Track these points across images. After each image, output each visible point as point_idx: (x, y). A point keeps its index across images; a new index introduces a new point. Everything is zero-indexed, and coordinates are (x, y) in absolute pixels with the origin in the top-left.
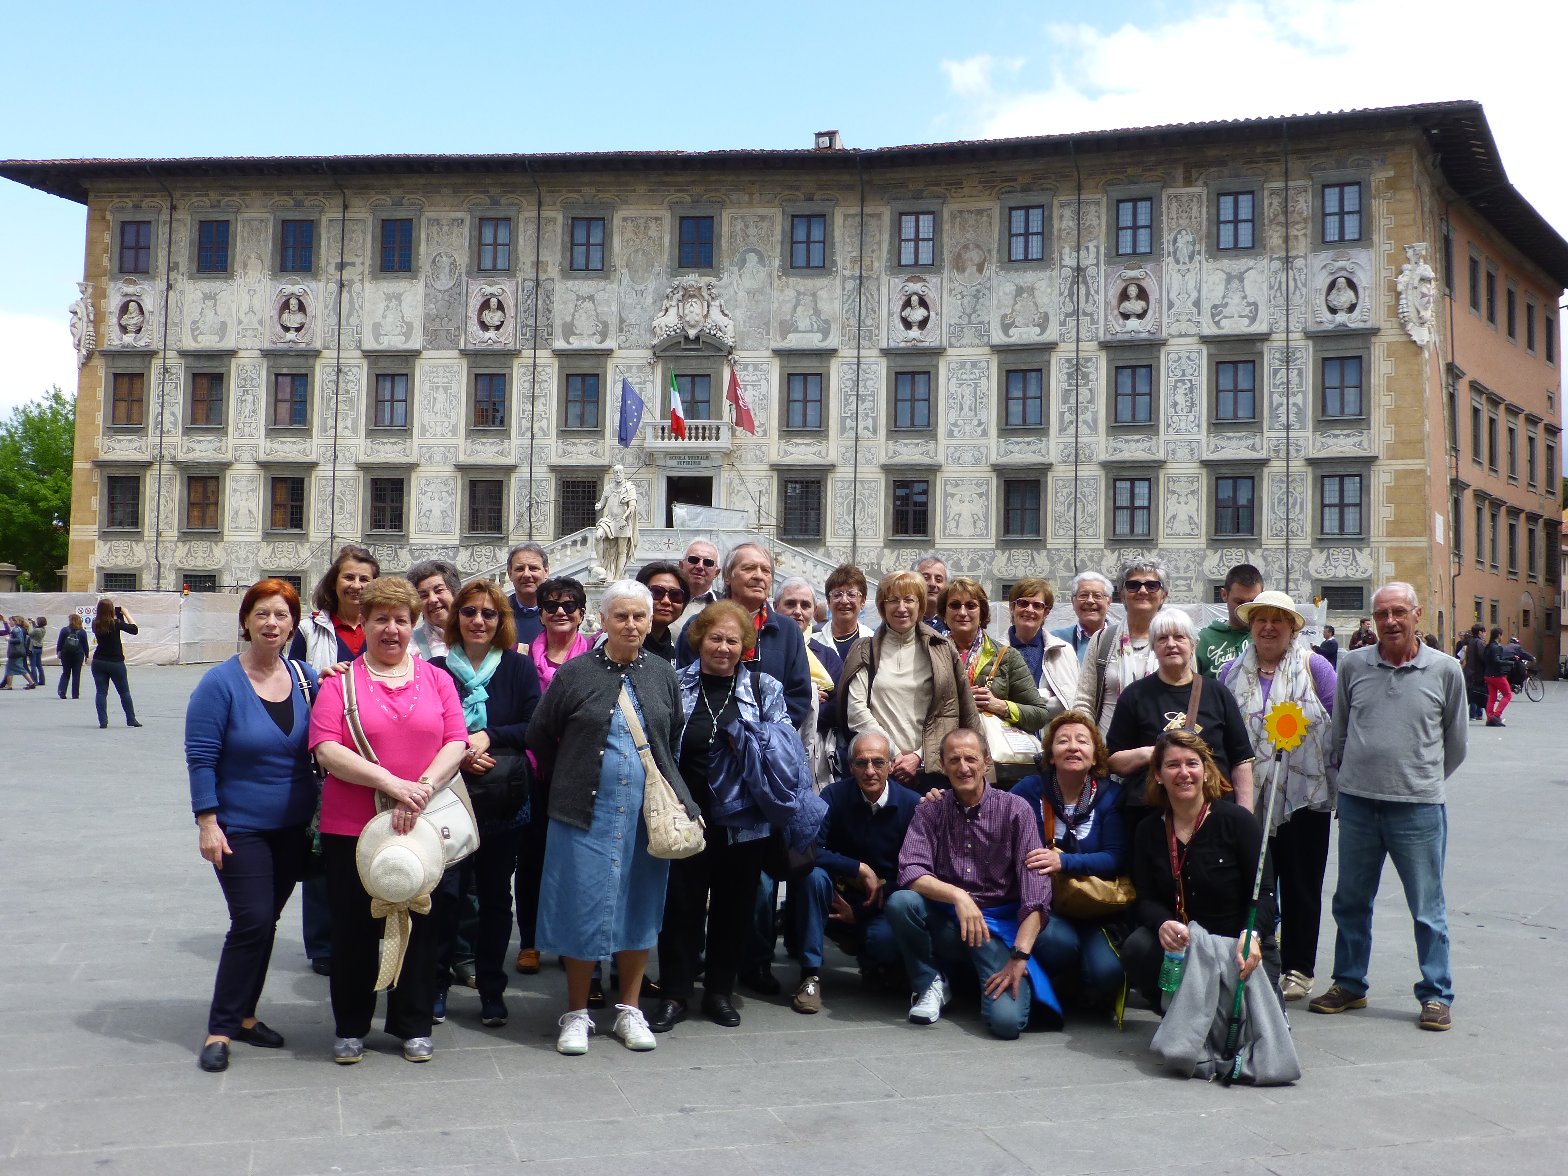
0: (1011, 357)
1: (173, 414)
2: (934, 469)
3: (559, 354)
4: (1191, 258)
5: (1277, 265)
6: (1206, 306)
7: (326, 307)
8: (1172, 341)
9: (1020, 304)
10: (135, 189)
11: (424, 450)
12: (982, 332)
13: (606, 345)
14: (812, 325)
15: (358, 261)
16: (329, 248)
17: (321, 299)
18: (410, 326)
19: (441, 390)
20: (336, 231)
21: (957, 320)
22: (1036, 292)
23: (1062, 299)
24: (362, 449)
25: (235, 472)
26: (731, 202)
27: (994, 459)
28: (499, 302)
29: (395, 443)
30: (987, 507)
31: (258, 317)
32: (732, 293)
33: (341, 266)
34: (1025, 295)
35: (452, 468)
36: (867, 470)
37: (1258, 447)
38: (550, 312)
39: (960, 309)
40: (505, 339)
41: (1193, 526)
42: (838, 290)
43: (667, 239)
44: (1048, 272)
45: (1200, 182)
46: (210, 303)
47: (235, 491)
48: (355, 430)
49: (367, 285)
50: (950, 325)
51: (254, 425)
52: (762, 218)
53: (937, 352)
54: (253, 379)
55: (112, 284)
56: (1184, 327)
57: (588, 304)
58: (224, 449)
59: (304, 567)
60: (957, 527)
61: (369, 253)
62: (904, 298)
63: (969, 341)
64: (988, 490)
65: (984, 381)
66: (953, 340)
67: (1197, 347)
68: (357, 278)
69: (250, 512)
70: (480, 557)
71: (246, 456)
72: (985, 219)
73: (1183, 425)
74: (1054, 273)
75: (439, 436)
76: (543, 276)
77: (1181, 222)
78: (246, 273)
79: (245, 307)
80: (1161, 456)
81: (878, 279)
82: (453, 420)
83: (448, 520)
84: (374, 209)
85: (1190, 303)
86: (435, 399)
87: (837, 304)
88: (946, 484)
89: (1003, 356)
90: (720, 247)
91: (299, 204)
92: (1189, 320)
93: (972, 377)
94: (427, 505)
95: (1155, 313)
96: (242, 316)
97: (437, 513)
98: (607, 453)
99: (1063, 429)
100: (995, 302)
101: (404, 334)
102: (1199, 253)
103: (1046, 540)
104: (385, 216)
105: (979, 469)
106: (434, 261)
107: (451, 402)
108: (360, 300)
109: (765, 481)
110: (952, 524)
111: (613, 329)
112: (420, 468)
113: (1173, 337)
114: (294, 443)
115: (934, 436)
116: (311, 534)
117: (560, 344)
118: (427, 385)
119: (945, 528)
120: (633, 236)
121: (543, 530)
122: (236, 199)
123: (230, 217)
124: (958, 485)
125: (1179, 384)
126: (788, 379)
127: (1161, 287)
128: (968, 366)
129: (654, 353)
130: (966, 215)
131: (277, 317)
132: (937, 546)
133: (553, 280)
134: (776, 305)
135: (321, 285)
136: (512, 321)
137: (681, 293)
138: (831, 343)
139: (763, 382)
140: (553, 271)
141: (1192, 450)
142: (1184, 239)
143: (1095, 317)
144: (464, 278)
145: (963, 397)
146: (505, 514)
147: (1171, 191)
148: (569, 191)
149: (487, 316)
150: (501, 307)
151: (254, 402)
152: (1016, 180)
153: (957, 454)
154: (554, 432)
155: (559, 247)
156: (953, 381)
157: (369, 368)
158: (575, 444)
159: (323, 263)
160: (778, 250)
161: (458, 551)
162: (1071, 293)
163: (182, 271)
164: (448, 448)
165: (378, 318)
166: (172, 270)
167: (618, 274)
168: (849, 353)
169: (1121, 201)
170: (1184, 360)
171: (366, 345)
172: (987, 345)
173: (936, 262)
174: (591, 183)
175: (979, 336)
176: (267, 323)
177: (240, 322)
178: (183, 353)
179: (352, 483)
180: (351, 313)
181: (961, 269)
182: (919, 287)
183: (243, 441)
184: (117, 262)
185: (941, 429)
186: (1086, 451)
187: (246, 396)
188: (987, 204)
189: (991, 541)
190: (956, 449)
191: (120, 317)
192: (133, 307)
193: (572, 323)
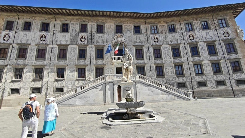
1: (14, 56)
2: (163, 64)
5: (214, 31)
9: (173, 38)
10: (11, 15)
11: (69, 63)
14: (139, 42)
15: (57, 30)
16: (52, 27)
17: (49, 36)
18: (67, 41)
19: (73, 52)
20: (53, 24)
21: (163, 41)
22: (175, 36)
24: (56, 62)
25: (27, 67)
26: (124, 23)
27: (173, 62)
29: (63, 61)
30: (173, 70)
31: (36, 38)
32: (126, 37)
33: (54, 30)
35: (75, 66)
36: (152, 65)
37: (218, 58)
38: (94, 39)
39: (163, 39)
40: (85, 43)
41: (210, 71)
42: (143, 37)
43: (114, 28)
44: (177, 33)
45: (198, 20)
48: (55, 59)
49: (59, 34)
51: (32, 58)
52: (130, 26)
53: (161, 45)
54: (33, 50)
55: (3, 32)
57: (101, 38)
58: (25, 63)
59: (41, 86)
60: (168, 74)
61: (60, 29)
62: (154, 38)
63: (165, 44)
64: (173, 67)
66: (163, 44)
68: (57, 33)
69: (30, 75)
70: (80, 83)
71: (30, 64)
72: (165, 26)
73: (204, 55)
75: (72, 60)
76: (92, 33)
77: (197, 26)
78: (34, 31)
79: (33, 36)
80: (202, 60)
81: (149, 35)
82: (75, 57)
83: (73, 76)
84: (61, 21)
85: (201, 37)
86: (71, 53)
87: (143, 39)
88: (165, 67)
89: (172, 46)
90: (123, 30)
91: (46, 20)
92: (202, 39)
93: (167, 49)
95: (196, 39)
96: (32, 38)
97: (71, 74)
98: (105, 63)
99: (184, 57)
100: (169, 38)
102: (201, 30)
103: (185, 75)
104: (63, 23)
105: (171, 64)
106: (72, 30)
107: (75, 54)
108: (57, 36)
111: (105, 42)
112: (68, 66)
114: (41, 61)
116: (44, 79)
118: (70, 51)
119: (166, 74)
120: (108, 28)
121: (93, 77)
122: (34, 18)
123: (32, 21)
124: (167, 67)
125: (202, 49)
126: (136, 50)
127: (196, 35)
129: (113, 46)
130: (162, 26)
131: (40, 38)
132: (165, 77)
133: (94, 34)
134: (133, 39)
135: (50, 33)
137: (117, 36)
138: (143, 44)
139: (132, 51)
140: (94, 32)
141: (207, 59)
142: (198, 28)
144: (78, 33)
145: (166, 53)
146: (85, 74)
147: (194, 21)
148: (97, 20)
149: (82, 39)
151: (33, 53)
152: (169, 21)
154: (95, 59)
155: (95, 29)
156: (164, 50)
157: (58, 48)
158: (99, 61)
159: (50, 30)
160: (133, 30)
161: (75, 82)
162: (181, 37)
163: (19, 30)
164: (74, 62)
165: (61, 39)
166: (17, 29)
167: (106, 33)
168: (146, 46)
169: (186, 23)
170: (202, 45)
171: (58, 44)
172: (168, 44)
173: (158, 33)
174: (101, 19)
175: (167, 43)
176: (38, 39)
177: (31, 39)
178: (17, 44)
179: (53, 69)
180: (55, 38)
181: (162, 34)
182: (156, 36)
183: (30, 61)
184: (5, 28)
185: (163, 58)
186: (189, 60)
187: (31, 53)
188: (165, 24)
189: (175, 76)
190: (166, 61)
191: (4, 37)
192: (7, 36)
193: (98, 41)
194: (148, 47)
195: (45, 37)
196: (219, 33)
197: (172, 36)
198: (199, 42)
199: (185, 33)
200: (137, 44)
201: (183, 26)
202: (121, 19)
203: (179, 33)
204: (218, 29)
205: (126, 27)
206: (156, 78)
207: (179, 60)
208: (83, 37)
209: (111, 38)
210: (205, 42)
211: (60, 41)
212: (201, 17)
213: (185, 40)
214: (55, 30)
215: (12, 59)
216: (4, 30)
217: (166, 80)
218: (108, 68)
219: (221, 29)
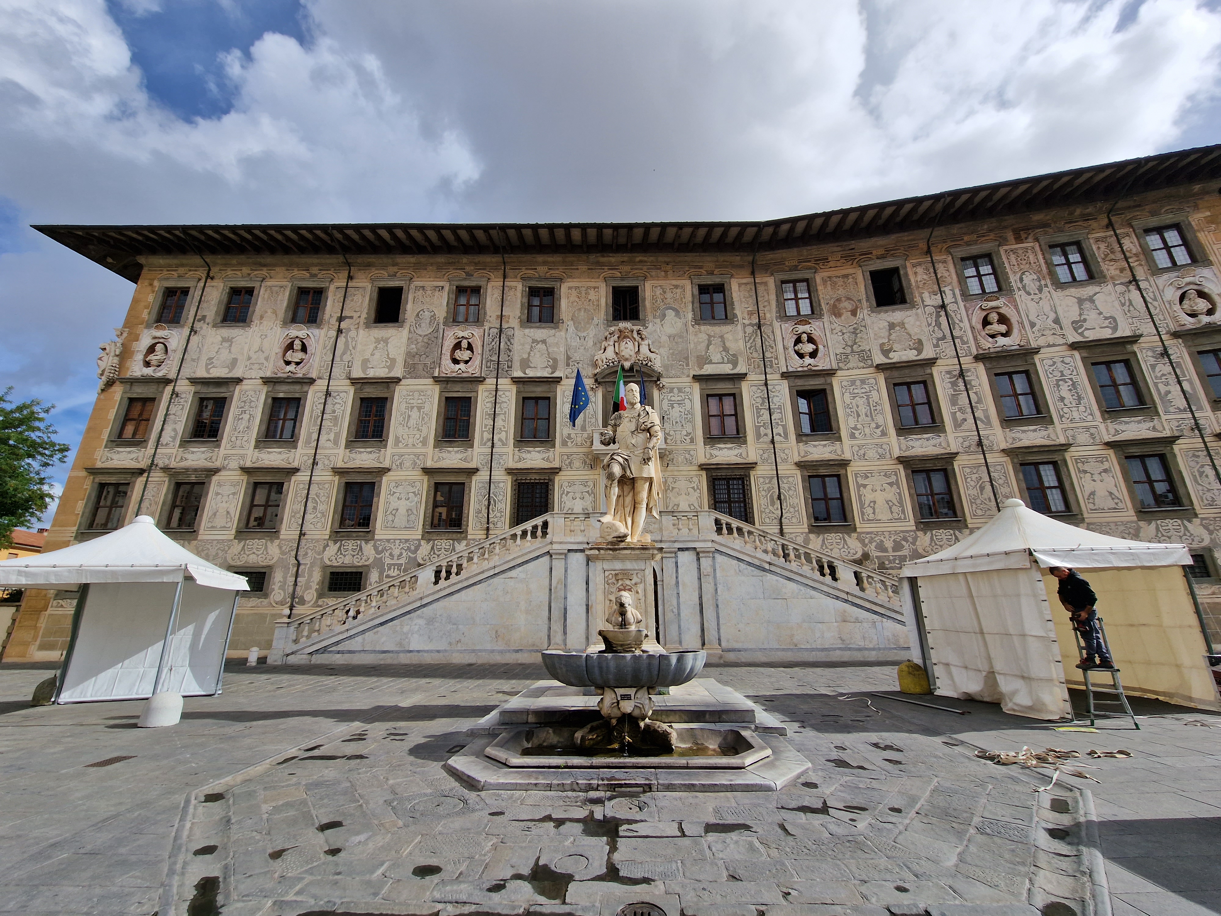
0: (896, 374)
1: (175, 430)
2: (844, 464)
3: (516, 381)
4: (1040, 290)
5: (1121, 288)
6: (1066, 322)
7: (325, 348)
8: (1042, 351)
9: (894, 335)
10: (182, 265)
11: (396, 457)
12: (865, 357)
13: (557, 374)
14: (723, 358)
15: (356, 315)
16: (333, 306)
17: (321, 342)
18: (393, 361)
19: (415, 409)
20: (340, 294)
21: (842, 351)
22: (906, 326)
23: (931, 328)
24: (341, 458)
25: (221, 478)
26: (651, 276)
27: (897, 453)
28: (469, 343)
29: (370, 452)
30: (899, 494)
31: (266, 355)
32: (656, 337)
33: (341, 319)
34: (898, 328)
35: (420, 472)
36: (785, 467)
37: (1159, 427)
38: (510, 351)
39: (842, 342)
40: (473, 369)
41: (1116, 501)
42: (741, 334)
43: (603, 301)
44: (914, 311)
45: (1030, 239)
46: (226, 345)
47: (218, 494)
48: (336, 442)
49: (361, 332)
50: (837, 355)
51: (245, 439)
52: (676, 287)
53: (830, 373)
54: (252, 402)
55: (146, 331)
56: (1051, 340)
57: (541, 346)
58: (214, 459)
59: (271, 563)
60: (874, 513)
61: (366, 311)
62: (795, 337)
63: (855, 365)
64: (897, 480)
65: (874, 394)
66: (840, 365)
67: (1069, 353)
68: (353, 327)
69: (228, 512)
70: (440, 549)
71: (234, 464)
72: (851, 280)
73: (1076, 415)
74: (919, 311)
75: (410, 446)
76: (505, 326)
77: (1022, 267)
78: (261, 323)
79: (256, 347)
80: (1062, 440)
81: (771, 325)
82: (424, 433)
83: (412, 517)
84: (372, 280)
85: (1050, 321)
86: (409, 416)
87: (741, 344)
88: (856, 477)
89: (888, 373)
90: (644, 306)
91: (313, 276)
92: (1054, 334)
93: (863, 391)
94: (394, 505)
95: (1020, 330)
96: (252, 354)
97: (402, 511)
98: (557, 459)
99: (958, 425)
100: (872, 335)
101: (387, 367)
102: (1046, 286)
103: (965, 520)
104: (383, 284)
105: (884, 463)
106: (418, 315)
107: (423, 418)
108: (354, 343)
109: (695, 479)
110: (869, 511)
111: (561, 364)
112: (390, 473)
113: (1043, 347)
114: (280, 453)
115: (839, 439)
116: (283, 532)
117: (518, 374)
118: (404, 406)
119: (863, 514)
120: (577, 300)
121: (499, 525)
122: (264, 272)
123: (256, 285)
124: (867, 477)
125: (1061, 383)
126: (706, 397)
127: (1018, 312)
128: (858, 383)
129: (596, 381)
130: (834, 279)
131: (281, 354)
132: (858, 530)
133: (513, 328)
134: (692, 346)
135: (323, 332)
136: (479, 357)
137: (616, 336)
138: (741, 369)
139: (687, 401)
140: (514, 322)
141: (1092, 434)
142: (1029, 279)
143: (965, 339)
144: (442, 327)
145: (858, 406)
146: (465, 511)
147: (1005, 247)
148: (527, 269)
149: (458, 354)
150: (470, 347)
151: (249, 419)
152: (871, 253)
153: (862, 452)
154: (511, 442)
155: (519, 306)
156: (847, 395)
157: (355, 393)
158: (529, 452)
159: (326, 316)
160: (690, 307)
161: (420, 545)
162: (938, 324)
163: (207, 320)
164: (417, 455)
165: (367, 355)
166: (199, 321)
167: (565, 325)
168: (756, 378)
169: (963, 259)
170: (1059, 365)
171: (355, 375)
172: (871, 366)
173: (815, 312)
174: (545, 263)
175: (863, 360)
176: (272, 359)
177: (249, 358)
178: (194, 381)
179: (327, 486)
180: (344, 353)
181: (838, 315)
182: (807, 328)
183: (233, 452)
184: (154, 316)
185: (844, 433)
186: (985, 442)
187: (244, 416)
188: (851, 271)
189: (910, 524)
190: (860, 447)
191: (147, 355)
192: (159, 347)
193: (528, 359)
194: (766, 384)
195: (304, 349)
196: (1155, 299)
197: (892, 326)
198: (1036, 351)
199: (961, 304)
200: (708, 370)
201: (946, 274)
202: (638, 259)
203: (929, 310)
204: (1147, 280)
205: (659, 291)
206: (811, 532)
207: (932, 442)
208: (464, 344)
209: (591, 343)
210: (1074, 346)
211: (365, 363)
212: (1044, 225)
213: (964, 343)
214: (346, 317)
215: (167, 444)
216: (148, 326)
217: (862, 542)
218: (571, 484)
219: (1166, 276)
